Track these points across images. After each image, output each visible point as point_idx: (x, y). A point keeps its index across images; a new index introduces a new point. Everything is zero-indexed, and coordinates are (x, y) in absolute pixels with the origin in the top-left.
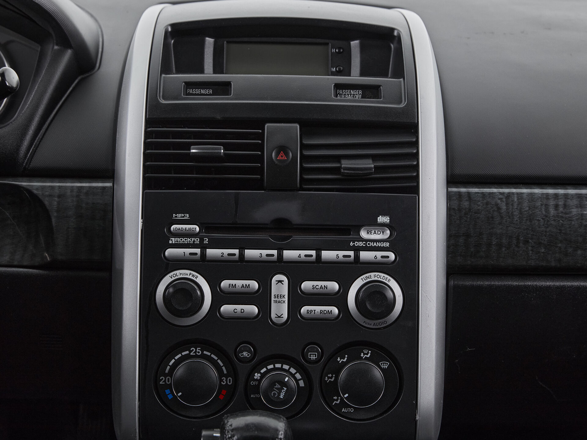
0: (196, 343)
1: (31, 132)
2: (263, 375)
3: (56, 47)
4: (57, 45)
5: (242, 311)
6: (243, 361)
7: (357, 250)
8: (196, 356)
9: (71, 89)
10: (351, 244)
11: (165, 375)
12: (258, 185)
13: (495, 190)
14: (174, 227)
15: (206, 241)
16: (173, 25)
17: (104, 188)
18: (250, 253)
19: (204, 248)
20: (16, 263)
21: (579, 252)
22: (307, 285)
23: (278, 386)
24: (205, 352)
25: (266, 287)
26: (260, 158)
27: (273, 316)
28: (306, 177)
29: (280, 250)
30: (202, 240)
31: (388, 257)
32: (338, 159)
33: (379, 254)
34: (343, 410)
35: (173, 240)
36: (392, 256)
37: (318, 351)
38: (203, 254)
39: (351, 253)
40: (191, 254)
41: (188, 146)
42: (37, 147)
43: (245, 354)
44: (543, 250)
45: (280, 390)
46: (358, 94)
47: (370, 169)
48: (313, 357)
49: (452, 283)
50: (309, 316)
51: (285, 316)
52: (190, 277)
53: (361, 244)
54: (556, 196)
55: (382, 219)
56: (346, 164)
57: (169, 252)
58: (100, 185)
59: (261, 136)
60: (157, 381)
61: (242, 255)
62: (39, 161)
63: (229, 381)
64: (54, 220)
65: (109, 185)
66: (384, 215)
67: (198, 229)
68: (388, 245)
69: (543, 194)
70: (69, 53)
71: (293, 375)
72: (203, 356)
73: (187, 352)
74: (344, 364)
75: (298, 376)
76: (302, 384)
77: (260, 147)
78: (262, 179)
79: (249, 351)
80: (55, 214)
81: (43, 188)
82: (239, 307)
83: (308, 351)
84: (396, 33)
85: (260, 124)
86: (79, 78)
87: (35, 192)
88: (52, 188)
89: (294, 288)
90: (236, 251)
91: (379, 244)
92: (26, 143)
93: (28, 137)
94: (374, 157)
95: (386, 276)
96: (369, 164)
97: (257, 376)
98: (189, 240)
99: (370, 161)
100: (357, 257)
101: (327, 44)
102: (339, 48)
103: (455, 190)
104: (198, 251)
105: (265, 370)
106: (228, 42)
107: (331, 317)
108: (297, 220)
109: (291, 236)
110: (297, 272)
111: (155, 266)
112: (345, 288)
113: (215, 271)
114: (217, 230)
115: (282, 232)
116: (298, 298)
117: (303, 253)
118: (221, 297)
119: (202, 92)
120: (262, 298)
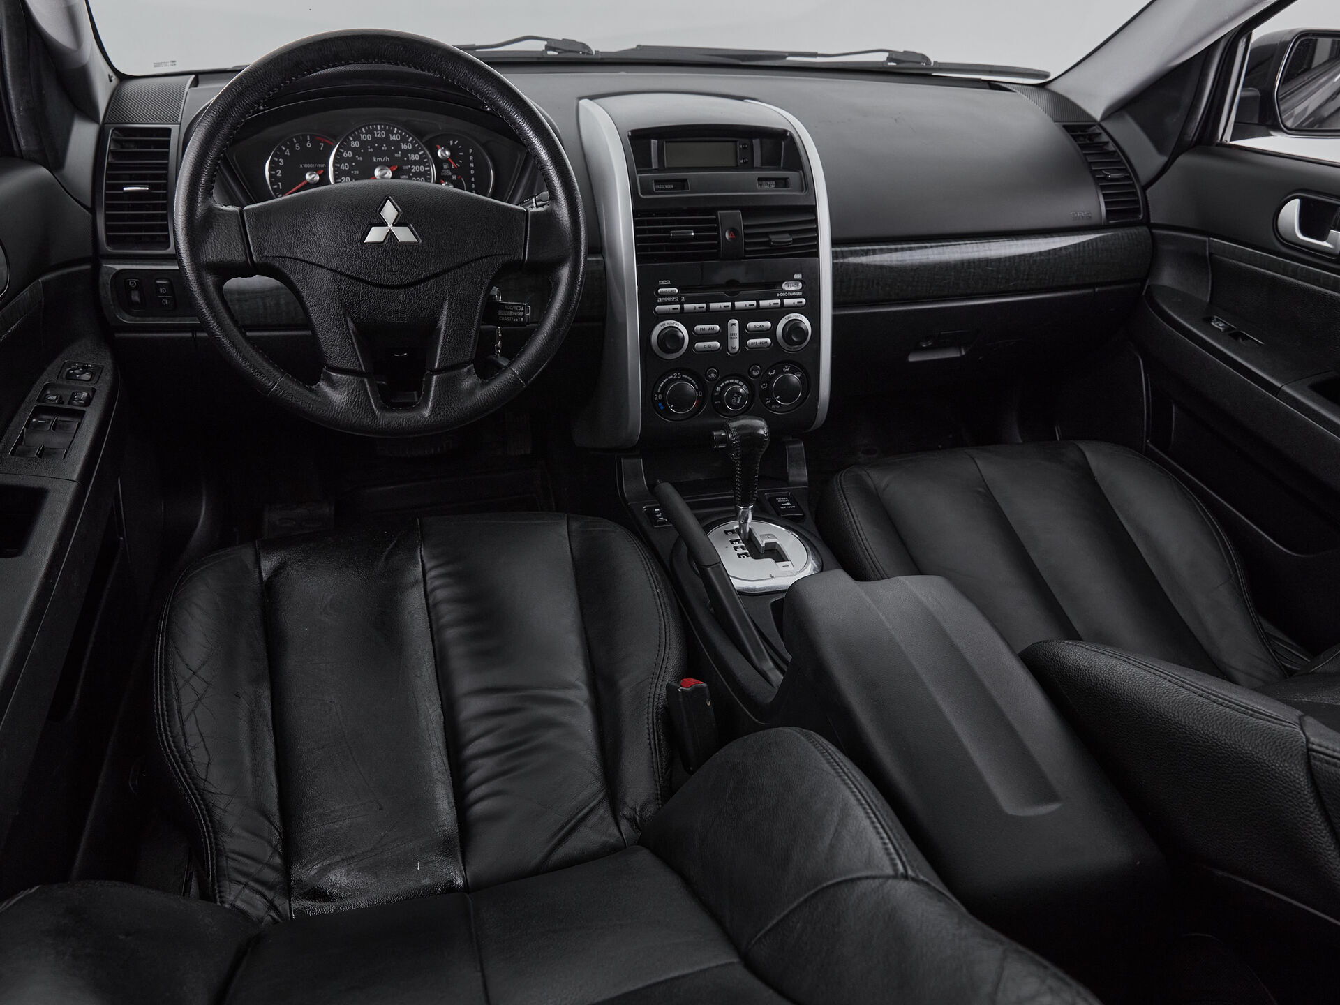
0: (677, 370)
2: (723, 389)
5: (710, 346)
6: (710, 379)
7: (782, 298)
8: (677, 379)
10: (778, 295)
11: (658, 394)
12: (717, 257)
13: (858, 248)
14: (660, 290)
15: (683, 299)
16: (632, 131)
17: (597, 262)
18: (713, 306)
19: (681, 304)
22: (752, 325)
23: (736, 395)
24: (683, 376)
25: (724, 328)
26: (718, 238)
27: (729, 348)
28: (748, 249)
29: (733, 302)
30: (680, 299)
31: (801, 302)
32: (766, 235)
33: (796, 301)
34: (773, 407)
35: (660, 300)
36: (804, 301)
37: (758, 369)
38: (682, 308)
39: (779, 301)
40: (674, 309)
41: (668, 231)
43: (713, 375)
45: (737, 398)
46: (774, 185)
47: (790, 242)
48: (756, 374)
50: (753, 346)
51: (738, 347)
52: (675, 325)
53: (784, 294)
55: (797, 276)
56: (774, 238)
57: (659, 308)
58: (594, 259)
59: (716, 221)
60: (653, 397)
61: (708, 307)
63: (701, 394)
66: (798, 273)
67: (677, 291)
68: (800, 294)
72: (683, 379)
73: (672, 377)
74: (774, 377)
77: (716, 229)
78: (719, 252)
79: (715, 373)
82: (707, 344)
83: (753, 370)
84: (788, 134)
85: (713, 211)
89: (743, 327)
90: (704, 305)
91: (793, 294)
94: (791, 232)
95: (801, 315)
96: (788, 238)
97: (718, 389)
98: (671, 299)
99: (788, 235)
100: (782, 303)
101: (736, 141)
102: (745, 145)
103: (838, 249)
104: (678, 306)
105: (724, 384)
106: (666, 142)
107: (766, 346)
108: (743, 280)
109: (738, 292)
110: (744, 316)
111: (649, 318)
112: (775, 325)
113: (690, 320)
114: (690, 290)
115: (733, 290)
116: (745, 335)
117: (748, 303)
118: (695, 337)
119: (666, 187)
120: (723, 336)
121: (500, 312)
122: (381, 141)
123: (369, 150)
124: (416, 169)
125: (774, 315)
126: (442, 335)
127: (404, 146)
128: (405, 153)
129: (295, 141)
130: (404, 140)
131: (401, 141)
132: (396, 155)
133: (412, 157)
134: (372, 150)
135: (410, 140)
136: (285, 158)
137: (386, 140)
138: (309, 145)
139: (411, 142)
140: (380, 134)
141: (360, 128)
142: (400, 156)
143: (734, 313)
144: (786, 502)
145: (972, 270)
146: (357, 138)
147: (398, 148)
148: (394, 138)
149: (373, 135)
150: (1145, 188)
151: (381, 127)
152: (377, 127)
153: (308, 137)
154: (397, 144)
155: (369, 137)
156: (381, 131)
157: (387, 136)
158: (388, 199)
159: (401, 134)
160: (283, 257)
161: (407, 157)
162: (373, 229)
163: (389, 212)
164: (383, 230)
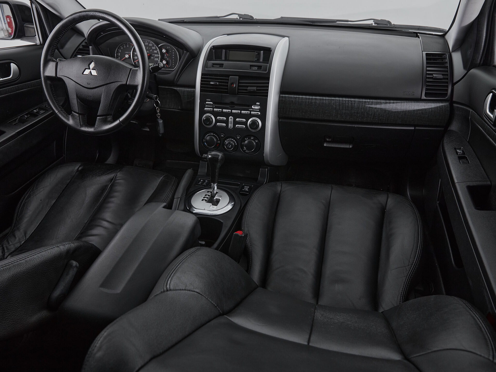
0: (212, 132)
4: (185, 51)
6: (222, 137)
7: (251, 111)
9: (190, 62)
10: (249, 110)
11: (205, 139)
12: (226, 93)
14: (207, 102)
15: (214, 107)
18: (224, 110)
19: (213, 108)
20: (175, 108)
21: (314, 115)
22: (238, 120)
23: (229, 144)
25: (228, 119)
26: (227, 86)
27: (229, 127)
28: (239, 91)
29: (231, 110)
30: (213, 106)
31: (258, 114)
32: (248, 86)
33: (256, 113)
34: (246, 152)
35: (206, 106)
36: (260, 113)
37: (240, 137)
38: (213, 110)
39: (249, 112)
40: (210, 110)
41: (210, 81)
42: (179, 79)
44: (304, 114)
45: (230, 145)
46: (256, 68)
47: (255, 90)
48: (238, 138)
49: (280, 120)
50: (238, 128)
51: (232, 127)
52: (210, 116)
53: (252, 110)
54: (309, 98)
55: (257, 103)
56: (249, 88)
57: (205, 109)
59: (228, 80)
60: (202, 141)
62: (179, 83)
63: (219, 142)
64: (182, 98)
65: (193, 90)
66: (258, 102)
67: (212, 103)
68: (259, 110)
69: (305, 98)
70: (188, 53)
71: (234, 142)
72: (213, 135)
73: (210, 134)
74: (246, 140)
75: (235, 142)
76: (236, 144)
77: (228, 83)
78: (228, 91)
79: (223, 135)
81: (180, 90)
82: (221, 124)
83: (238, 136)
84: (271, 50)
85: (228, 76)
86: (193, 59)
87: (178, 91)
88: (182, 90)
89: (234, 120)
90: (221, 110)
91: (256, 110)
92: (176, 78)
94: (257, 86)
95: (257, 118)
96: (255, 88)
97: (225, 141)
98: (210, 106)
100: (250, 113)
102: (258, 53)
104: (212, 109)
105: (227, 140)
106: (229, 51)
107: (243, 128)
108: (236, 102)
109: (235, 107)
110: (236, 116)
111: (202, 112)
112: (247, 121)
113: (216, 114)
114: (217, 103)
115: (232, 105)
116: (235, 123)
117: (237, 111)
118: (217, 121)
119: (217, 66)
120: (227, 122)
124: (156, 55)
125: (247, 117)
126: (101, 104)
127: (153, 48)
128: (153, 50)
129: (124, 45)
130: (153, 46)
132: (151, 51)
133: (155, 52)
135: (155, 46)
136: (121, 50)
138: (128, 46)
142: (152, 51)
143: (231, 114)
144: (247, 188)
145: (344, 111)
147: (151, 49)
148: (150, 45)
150: (453, 85)
151: (147, 41)
153: (128, 44)
154: (151, 47)
156: (147, 43)
157: (148, 45)
158: (93, 61)
159: (152, 44)
160: (64, 76)
161: (154, 51)
162: (86, 70)
163: (92, 65)
164: (89, 70)
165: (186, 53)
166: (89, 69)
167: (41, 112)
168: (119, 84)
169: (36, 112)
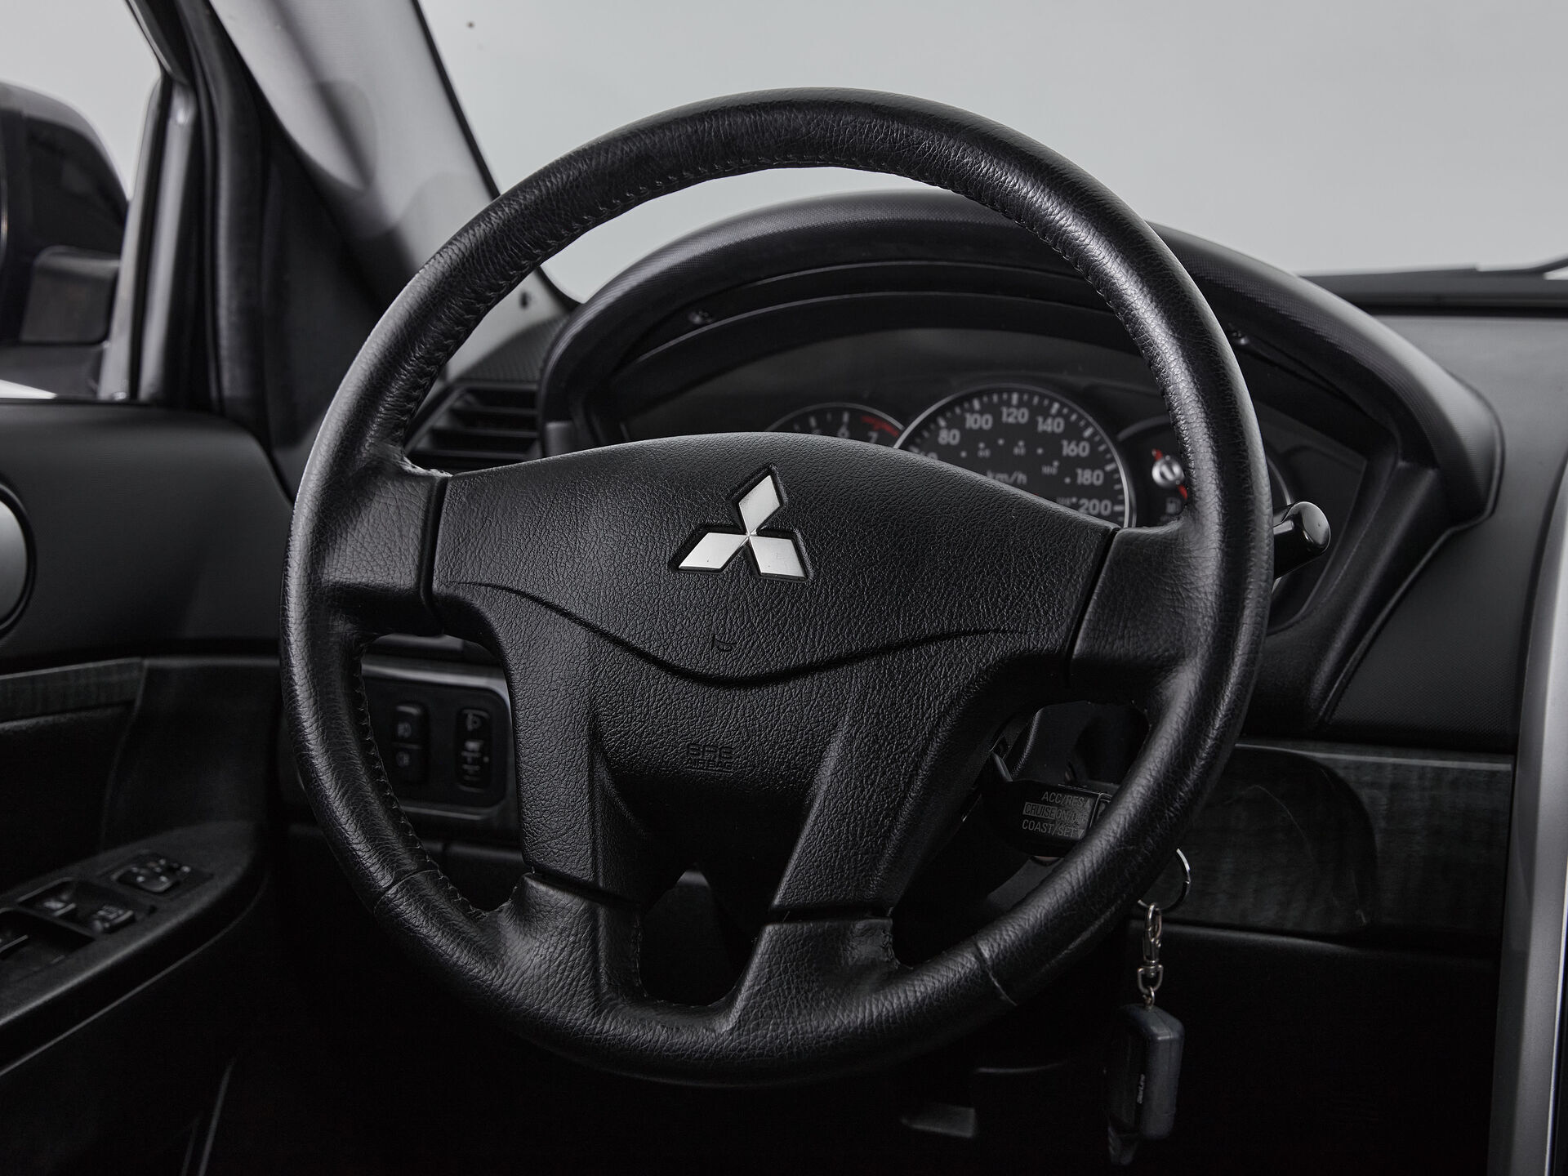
1: (1338, 645)
3: (1401, 464)
4: (1404, 459)
9: (1429, 555)
17: (1493, 774)
20: (1289, 926)
42: (1350, 678)
62: (1353, 707)
64: (1378, 839)
65: (1504, 767)
70: (1429, 476)
80: (1382, 824)
81: (1359, 766)
86: (1448, 532)
87: (1341, 773)
88: (1380, 767)
92: (1327, 667)
93: (1332, 656)
121: (1028, 809)
122: (1014, 432)
123: (981, 454)
126: (812, 817)
127: (1069, 449)
128: (1071, 465)
130: (1073, 432)
131: (1064, 435)
132: (1046, 470)
133: (1086, 477)
134: (987, 453)
135: (1088, 433)
137: (1028, 431)
139: (1090, 440)
140: (1015, 415)
141: (969, 398)
142: (1055, 471)
146: (957, 423)
147: (1055, 453)
148: (1050, 425)
149: (997, 417)
151: (1020, 399)
152: (1010, 398)
153: (846, 417)
154: (1052, 442)
155: (985, 422)
156: (1018, 407)
157: (1033, 422)
158: (770, 472)
159: (1066, 418)
160: (495, 587)
161: (1074, 477)
162: (710, 536)
163: (760, 502)
164: (732, 543)
165: (1403, 483)
166: (738, 528)
167: (103, 919)
168: (997, 649)
169: (69, 916)
